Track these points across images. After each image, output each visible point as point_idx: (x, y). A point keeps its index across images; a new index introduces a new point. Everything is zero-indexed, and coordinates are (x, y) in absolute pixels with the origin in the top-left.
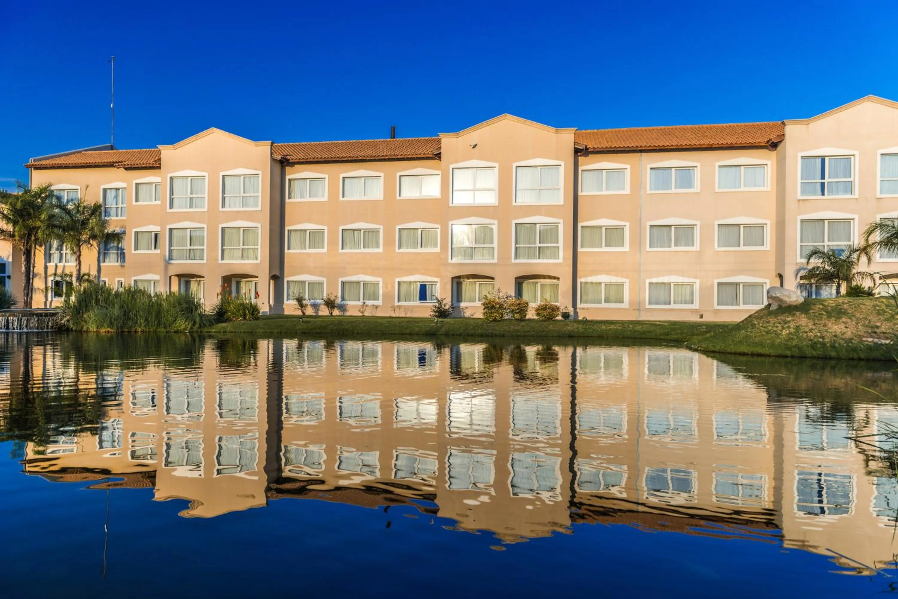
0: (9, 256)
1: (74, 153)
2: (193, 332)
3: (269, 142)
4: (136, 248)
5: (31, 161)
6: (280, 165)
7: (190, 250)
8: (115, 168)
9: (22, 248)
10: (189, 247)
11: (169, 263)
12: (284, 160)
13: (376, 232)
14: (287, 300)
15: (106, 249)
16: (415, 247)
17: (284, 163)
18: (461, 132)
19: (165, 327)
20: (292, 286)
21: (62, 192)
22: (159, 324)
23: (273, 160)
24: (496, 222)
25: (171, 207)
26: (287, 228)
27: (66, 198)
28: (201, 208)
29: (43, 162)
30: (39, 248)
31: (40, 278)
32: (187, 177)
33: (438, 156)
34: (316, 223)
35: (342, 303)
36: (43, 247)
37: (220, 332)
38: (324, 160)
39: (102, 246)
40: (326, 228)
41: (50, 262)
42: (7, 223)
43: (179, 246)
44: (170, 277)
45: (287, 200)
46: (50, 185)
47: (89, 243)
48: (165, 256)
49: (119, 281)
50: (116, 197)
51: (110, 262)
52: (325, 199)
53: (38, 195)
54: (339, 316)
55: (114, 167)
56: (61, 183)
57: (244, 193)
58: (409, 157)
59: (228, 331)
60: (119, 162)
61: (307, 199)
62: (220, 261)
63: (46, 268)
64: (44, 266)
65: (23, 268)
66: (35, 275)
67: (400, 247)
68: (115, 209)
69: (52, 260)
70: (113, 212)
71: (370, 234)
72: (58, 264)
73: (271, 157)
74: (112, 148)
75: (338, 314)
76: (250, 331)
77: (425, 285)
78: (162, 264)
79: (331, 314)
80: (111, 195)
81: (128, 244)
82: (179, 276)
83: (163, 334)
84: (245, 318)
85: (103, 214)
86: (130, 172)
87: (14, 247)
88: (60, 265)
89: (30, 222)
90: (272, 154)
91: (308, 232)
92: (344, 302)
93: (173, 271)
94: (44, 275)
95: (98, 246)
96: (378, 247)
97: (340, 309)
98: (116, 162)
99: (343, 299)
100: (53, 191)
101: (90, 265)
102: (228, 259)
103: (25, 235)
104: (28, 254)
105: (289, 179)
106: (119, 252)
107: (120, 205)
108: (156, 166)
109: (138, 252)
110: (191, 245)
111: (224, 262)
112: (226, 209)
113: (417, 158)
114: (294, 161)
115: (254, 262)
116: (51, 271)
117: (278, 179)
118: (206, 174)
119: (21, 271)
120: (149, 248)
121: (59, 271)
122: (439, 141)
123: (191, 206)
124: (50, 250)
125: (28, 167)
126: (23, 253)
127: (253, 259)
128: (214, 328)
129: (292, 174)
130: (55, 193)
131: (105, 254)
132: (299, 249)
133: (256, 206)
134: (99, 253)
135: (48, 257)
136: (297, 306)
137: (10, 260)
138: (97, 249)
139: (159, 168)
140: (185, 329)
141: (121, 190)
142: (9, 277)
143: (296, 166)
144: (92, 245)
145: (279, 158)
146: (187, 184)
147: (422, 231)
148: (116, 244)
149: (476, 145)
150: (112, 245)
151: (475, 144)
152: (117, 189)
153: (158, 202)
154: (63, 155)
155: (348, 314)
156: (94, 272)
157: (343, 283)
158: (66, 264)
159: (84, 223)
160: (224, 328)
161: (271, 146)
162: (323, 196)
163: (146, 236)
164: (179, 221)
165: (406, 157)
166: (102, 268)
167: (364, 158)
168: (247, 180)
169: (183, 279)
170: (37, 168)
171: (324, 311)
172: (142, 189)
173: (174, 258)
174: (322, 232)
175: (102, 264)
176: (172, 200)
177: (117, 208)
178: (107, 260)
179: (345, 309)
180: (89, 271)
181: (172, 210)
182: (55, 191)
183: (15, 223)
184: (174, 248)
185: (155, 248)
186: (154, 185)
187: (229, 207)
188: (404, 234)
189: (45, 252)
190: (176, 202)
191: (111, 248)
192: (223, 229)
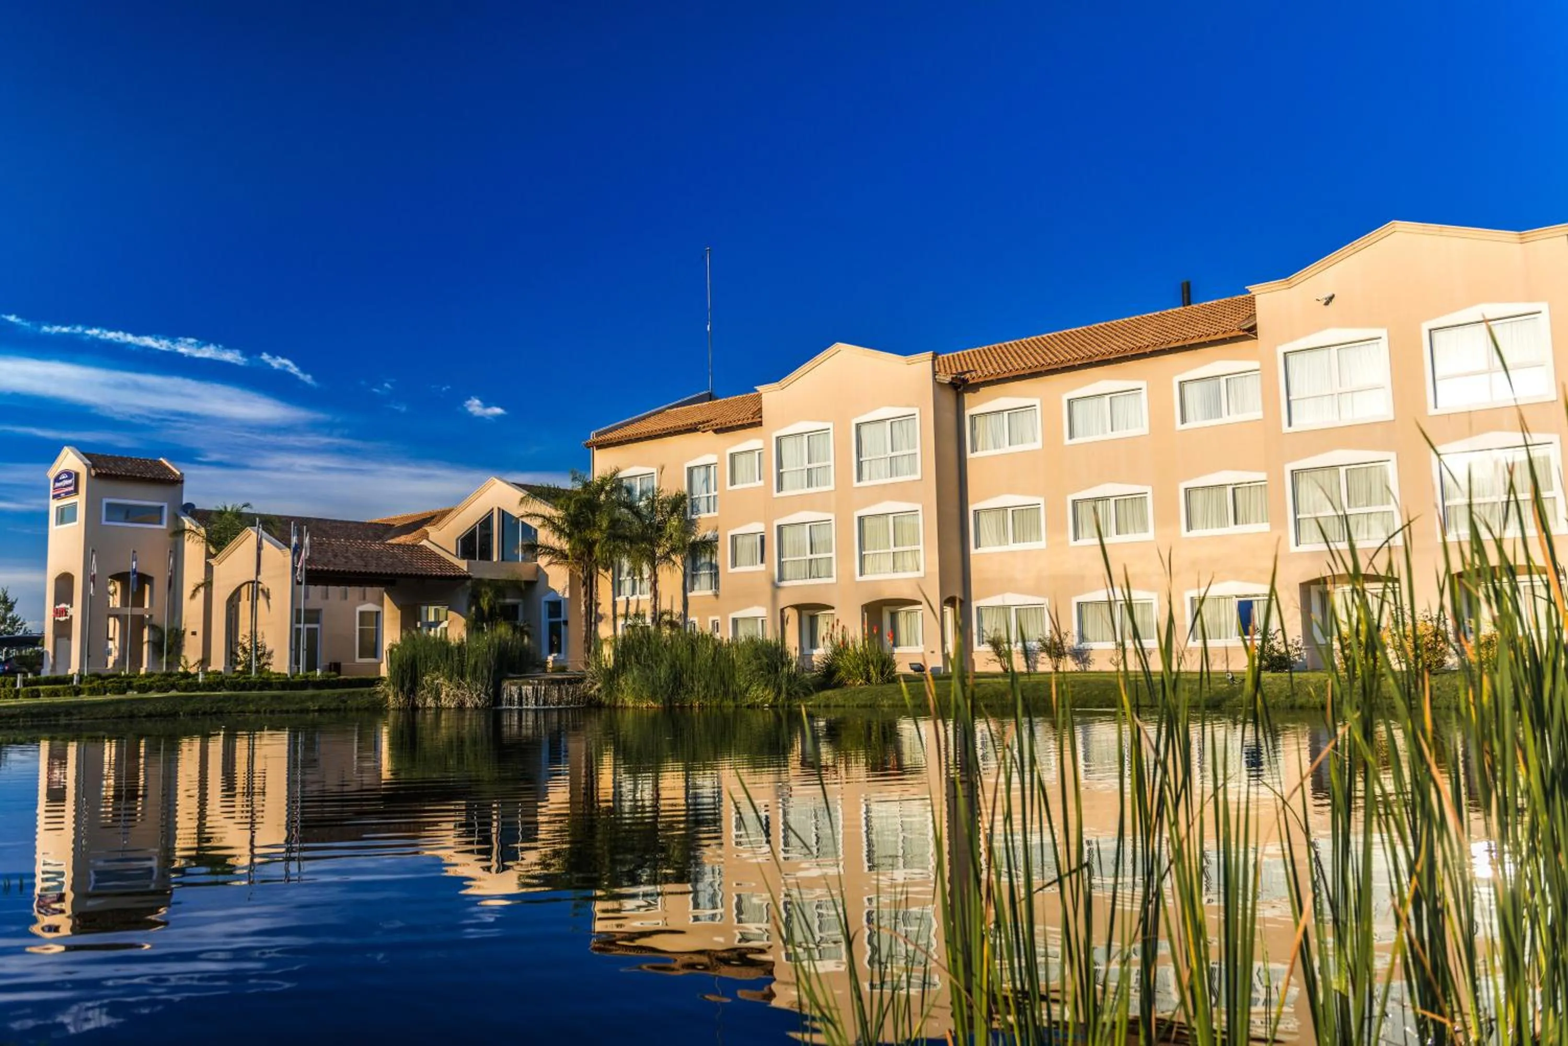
0: (565, 590)
1: (654, 414)
2: (777, 706)
3: (929, 355)
4: (734, 564)
5: (592, 437)
6: (954, 392)
7: (811, 560)
8: (700, 433)
9: (581, 575)
10: (809, 556)
11: (778, 587)
12: (959, 383)
13: (1138, 499)
14: (979, 645)
15: (695, 568)
16: (1222, 523)
17: (959, 387)
18: (1296, 277)
19: (735, 699)
20: (986, 616)
21: (633, 480)
22: (726, 694)
23: (938, 385)
24: (1392, 456)
25: (780, 487)
26: (972, 508)
27: (638, 489)
28: (825, 485)
29: (609, 436)
30: (605, 574)
31: (606, 622)
32: (801, 434)
33: (1251, 332)
34: (1024, 493)
35: (1081, 646)
36: (610, 572)
37: (819, 706)
38: (1029, 371)
39: (689, 562)
40: (1041, 500)
41: (620, 595)
42: (559, 538)
43: (795, 556)
44: (782, 610)
45: (969, 455)
46: (617, 471)
47: (671, 560)
48: (773, 575)
49: (713, 622)
50: (707, 479)
51: (700, 589)
52: (1038, 445)
53: (601, 488)
54: (1076, 672)
55: (698, 430)
56: (632, 466)
57: (893, 450)
58: (1192, 342)
59: (832, 704)
60: (708, 421)
61: (1007, 449)
62: (858, 578)
63: (614, 604)
64: (611, 602)
65: (583, 608)
66: (600, 618)
67: (1189, 527)
68: (705, 499)
69: (622, 592)
70: (703, 505)
71: (1129, 503)
72: (631, 598)
73: (935, 379)
74: (711, 397)
75: (1075, 668)
76: (869, 703)
77: (1251, 602)
78: (768, 589)
79: (1056, 668)
80: (699, 476)
81: (723, 556)
82: (799, 608)
83: (731, 710)
84: (868, 680)
85: (689, 510)
86: (721, 436)
87: (571, 575)
88: (633, 599)
89: (587, 534)
90: (935, 373)
91: (1010, 510)
92: (1085, 645)
93: (785, 600)
94: (612, 617)
95: (684, 564)
96: (1146, 530)
97: (1078, 659)
98: (700, 423)
99: (1082, 637)
100: (621, 480)
101: (672, 597)
102: (871, 573)
103: (583, 554)
104: (590, 584)
105: (972, 416)
106: (713, 571)
107: (713, 493)
108: (755, 422)
109: (737, 569)
110: (811, 553)
111: (864, 578)
112: (865, 483)
113: (1211, 341)
114: (975, 381)
115: (916, 574)
116: (621, 610)
117: (949, 417)
118: (829, 425)
119: (580, 612)
120: (753, 563)
121: (632, 610)
122: (1252, 301)
123: (810, 484)
124: (619, 576)
125: (589, 446)
126: (581, 582)
127: (912, 570)
128: (811, 700)
129: (975, 405)
130: (625, 483)
131: (693, 576)
132: (995, 545)
133: (913, 471)
134: (685, 575)
135: (617, 588)
136: (992, 656)
137: (567, 595)
138: (682, 568)
139: (760, 424)
140: (763, 702)
141: (712, 467)
142: (566, 623)
143: (981, 389)
144: (674, 563)
145: (948, 379)
146: (802, 443)
147: (1234, 489)
148: (708, 559)
149: (1331, 298)
150: (703, 560)
151: (1329, 294)
152: (708, 467)
153: (761, 483)
154: (638, 420)
155: (1093, 668)
156: (678, 609)
157: (1080, 605)
158: (641, 597)
159: (660, 529)
160: (828, 698)
161: (933, 360)
162: (1035, 440)
163: (748, 541)
164: (793, 511)
165: (1187, 343)
166: (690, 602)
167: (1105, 358)
168: (896, 426)
169: (805, 613)
170: (601, 446)
171: (1045, 665)
172: (741, 462)
173: (788, 577)
174: (1035, 508)
175: (689, 594)
176: (780, 476)
177: (708, 498)
178: (696, 587)
179: (1087, 658)
180: (672, 606)
181: (782, 494)
182: (625, 481)
183: (570, 536)
184: (788, 559)
185: (762, 561)
186: (757, 452)
187: (870, 479)
188: (1198, 499)
189: (613, 579)
190: (786, 479)
191: (701, 565)
192: (861, 519)
